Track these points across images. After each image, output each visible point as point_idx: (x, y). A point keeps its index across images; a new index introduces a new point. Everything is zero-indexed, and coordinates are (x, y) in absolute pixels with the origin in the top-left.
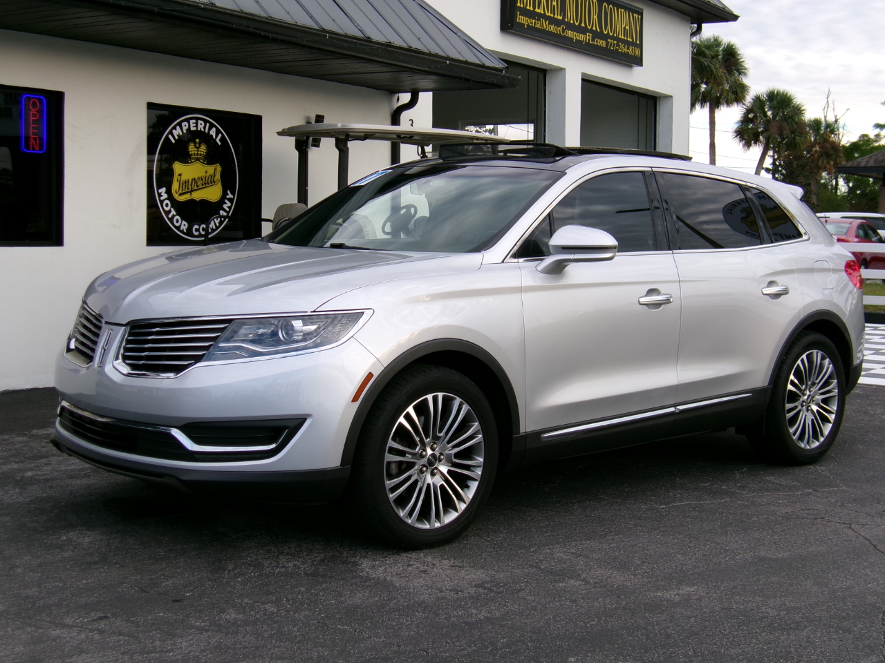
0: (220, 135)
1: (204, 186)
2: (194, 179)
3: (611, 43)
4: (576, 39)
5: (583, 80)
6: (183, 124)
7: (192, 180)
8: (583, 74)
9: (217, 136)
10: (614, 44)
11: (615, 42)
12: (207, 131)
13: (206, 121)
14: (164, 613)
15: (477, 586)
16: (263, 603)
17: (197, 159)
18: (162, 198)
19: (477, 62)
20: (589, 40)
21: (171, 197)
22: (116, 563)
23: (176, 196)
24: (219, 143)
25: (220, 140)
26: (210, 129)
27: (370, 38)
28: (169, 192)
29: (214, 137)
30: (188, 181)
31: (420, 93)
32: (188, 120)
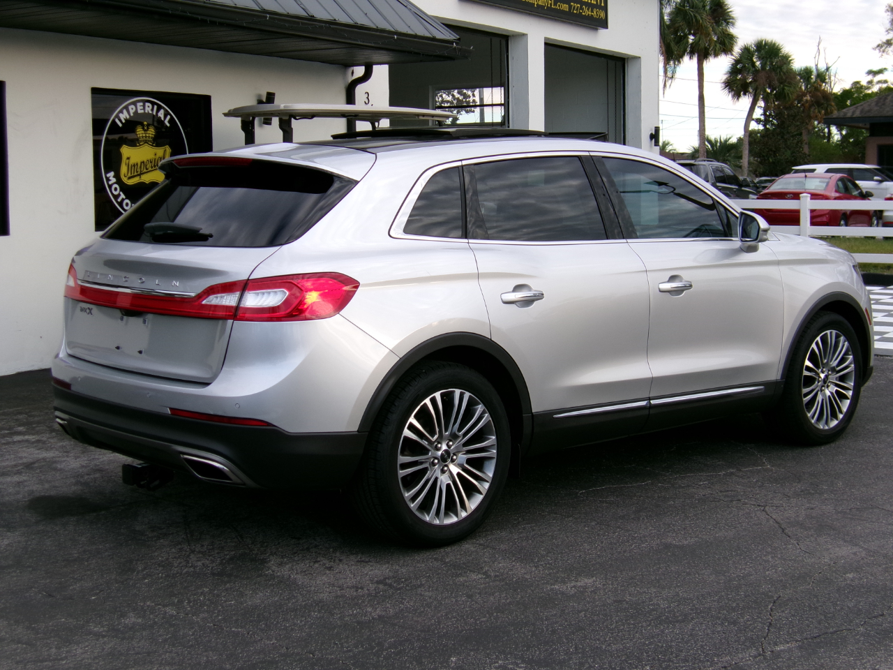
0: (169, 117)
1: (154, 168)
2: (143, 162)
3: (574, 7)
4: (538, 4)
5: (546, 44)
6: (130, 107)
7: (141, 163)
8: (546, 39)
9: (165, 117)
10: (578, 7)
11: (579, 5)
12: (155, 113)
13: (153, 103)
14: (66, 619)
15: (378, 582)
16: (165, 606)
17: (146, 142)
18: (110, 183)
19: (427, 35)
20: (551, 4)
21: (119, 181)
22: (29, 567)
23: (125, 180)
24: (168, 125)
25: (169, 122)
26: (158, 111)
27: (313, 16)
28: (117, 176)
29: (163, 119)
30: (137, 164)
31: (374, 66)
32: (134, 103)
